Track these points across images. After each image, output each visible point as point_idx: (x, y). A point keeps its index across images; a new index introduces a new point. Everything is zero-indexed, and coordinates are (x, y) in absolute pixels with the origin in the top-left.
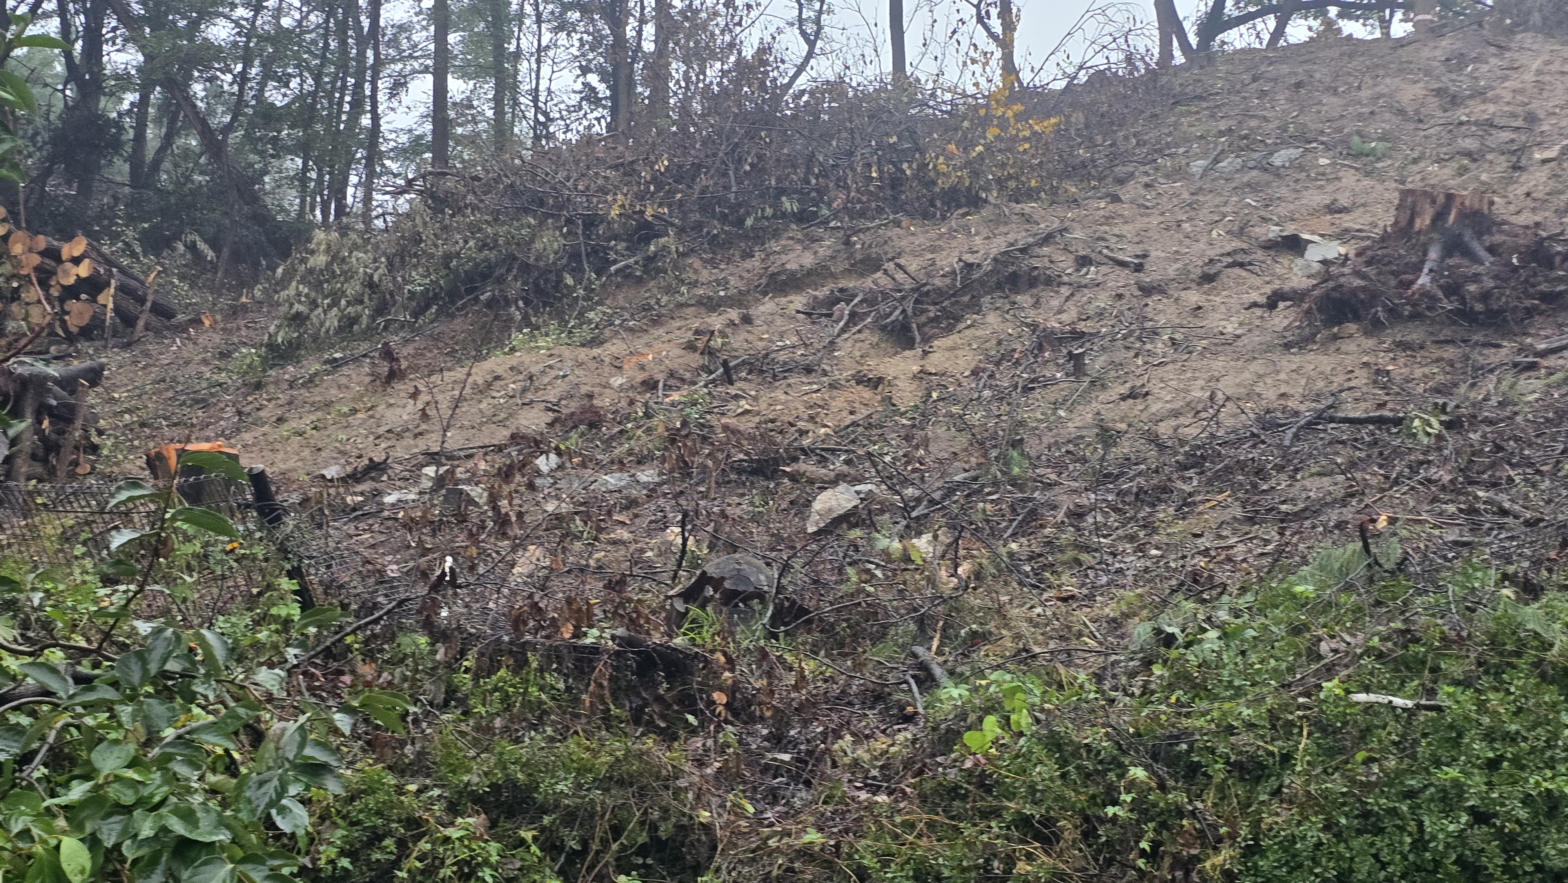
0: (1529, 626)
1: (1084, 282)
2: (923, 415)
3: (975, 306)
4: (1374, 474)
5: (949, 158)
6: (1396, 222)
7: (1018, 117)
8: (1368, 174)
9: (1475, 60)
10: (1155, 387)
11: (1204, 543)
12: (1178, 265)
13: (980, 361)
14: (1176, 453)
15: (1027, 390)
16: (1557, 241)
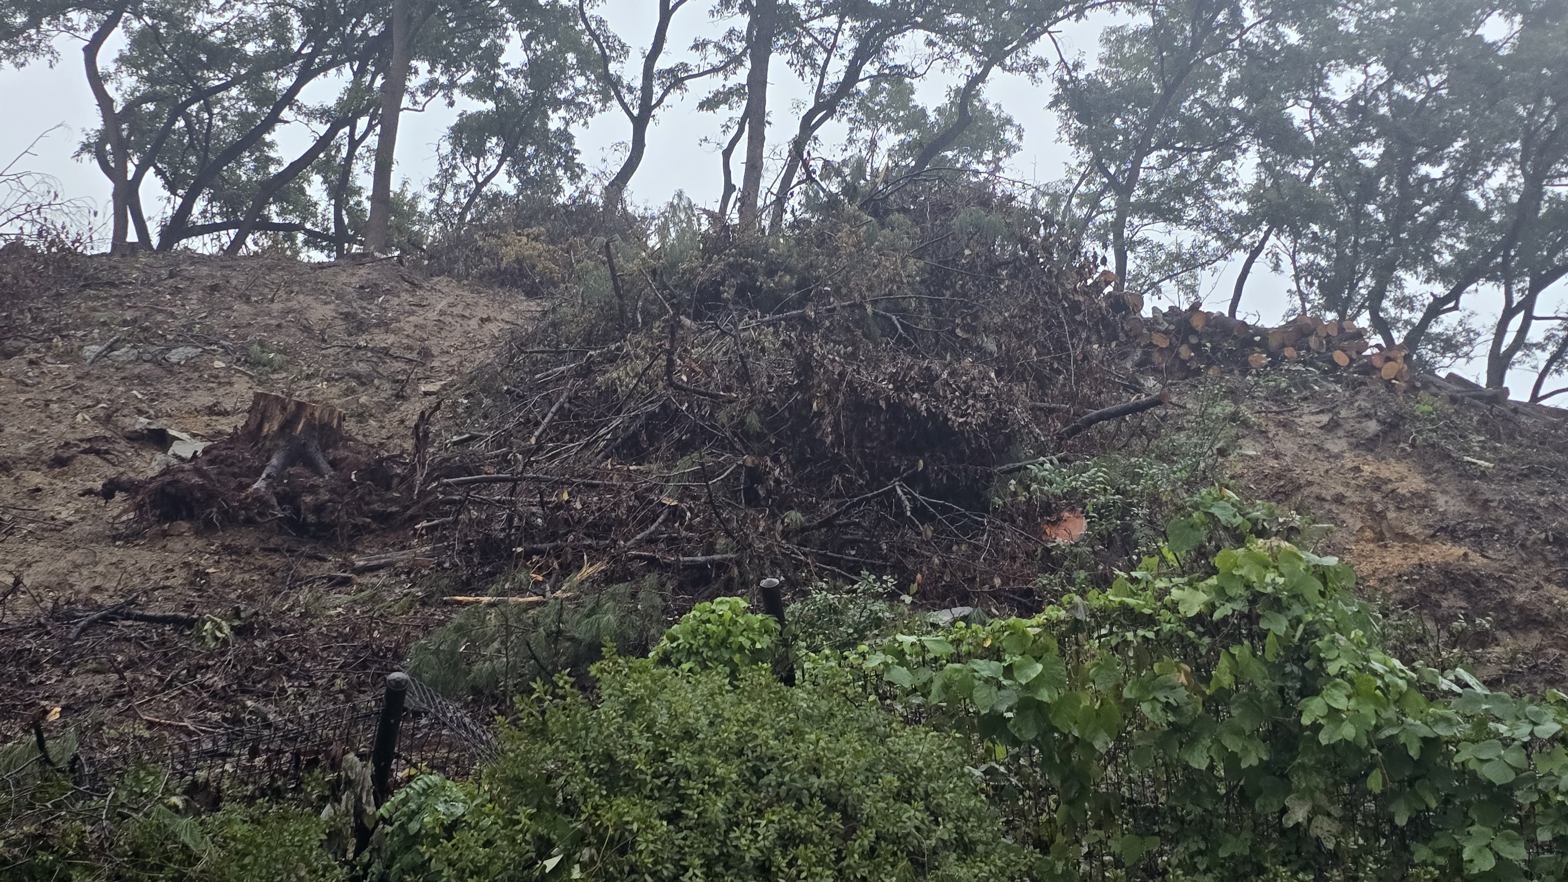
4: (150, 676)
6: (247, 425)
8: (260, 383)
9: (387, 292)
12: (32, 445)
16: (397, 463)
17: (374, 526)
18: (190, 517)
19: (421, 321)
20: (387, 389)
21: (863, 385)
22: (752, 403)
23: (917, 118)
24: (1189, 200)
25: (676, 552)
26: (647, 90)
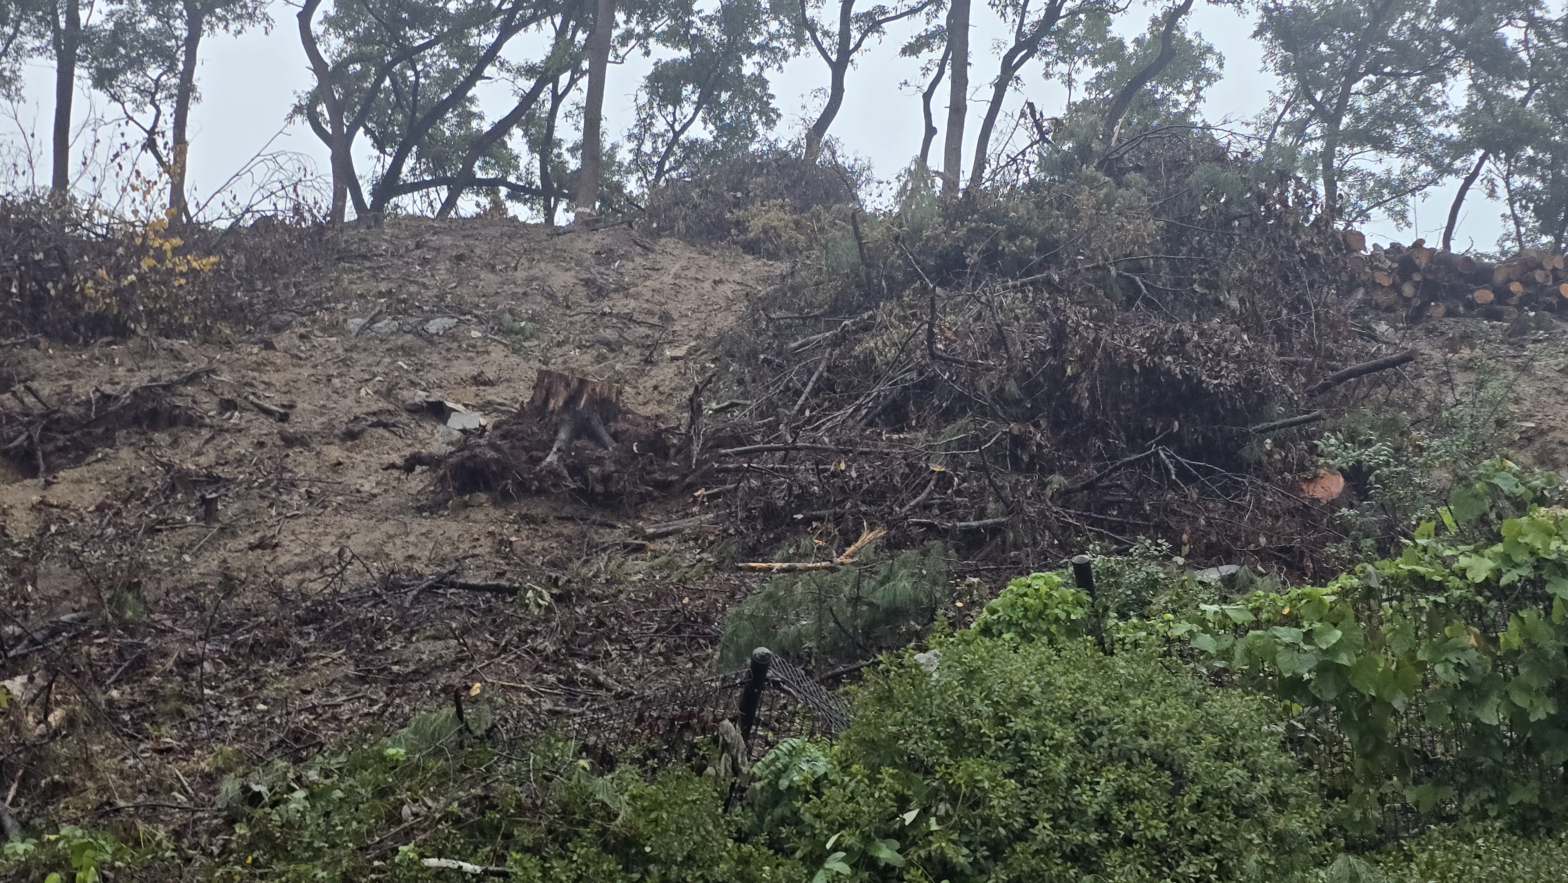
0: (599, 797)
1: (226, 426)
2: (38, 548)
3: (108, 439)
4: (485, 641)
5: (98, 283)
6: (532, 399)
7: (176, 251)
8: (515, 351)
9: (622, 257)
10: (285, 539)
11: (312, 699)
12: (324, 419)
13: (107, 497)
14: (298, 607)
15: (152, 531)
16: (674, 435)
17: (656, 494)
18: (488, 488)
19: (657, 285)
20: (636, 356)
21: (1116, 349)
22: (1009, 370)
23: (1116, 49)
24: (1400, 127)
25: (950, 518)
26: (845, 34)
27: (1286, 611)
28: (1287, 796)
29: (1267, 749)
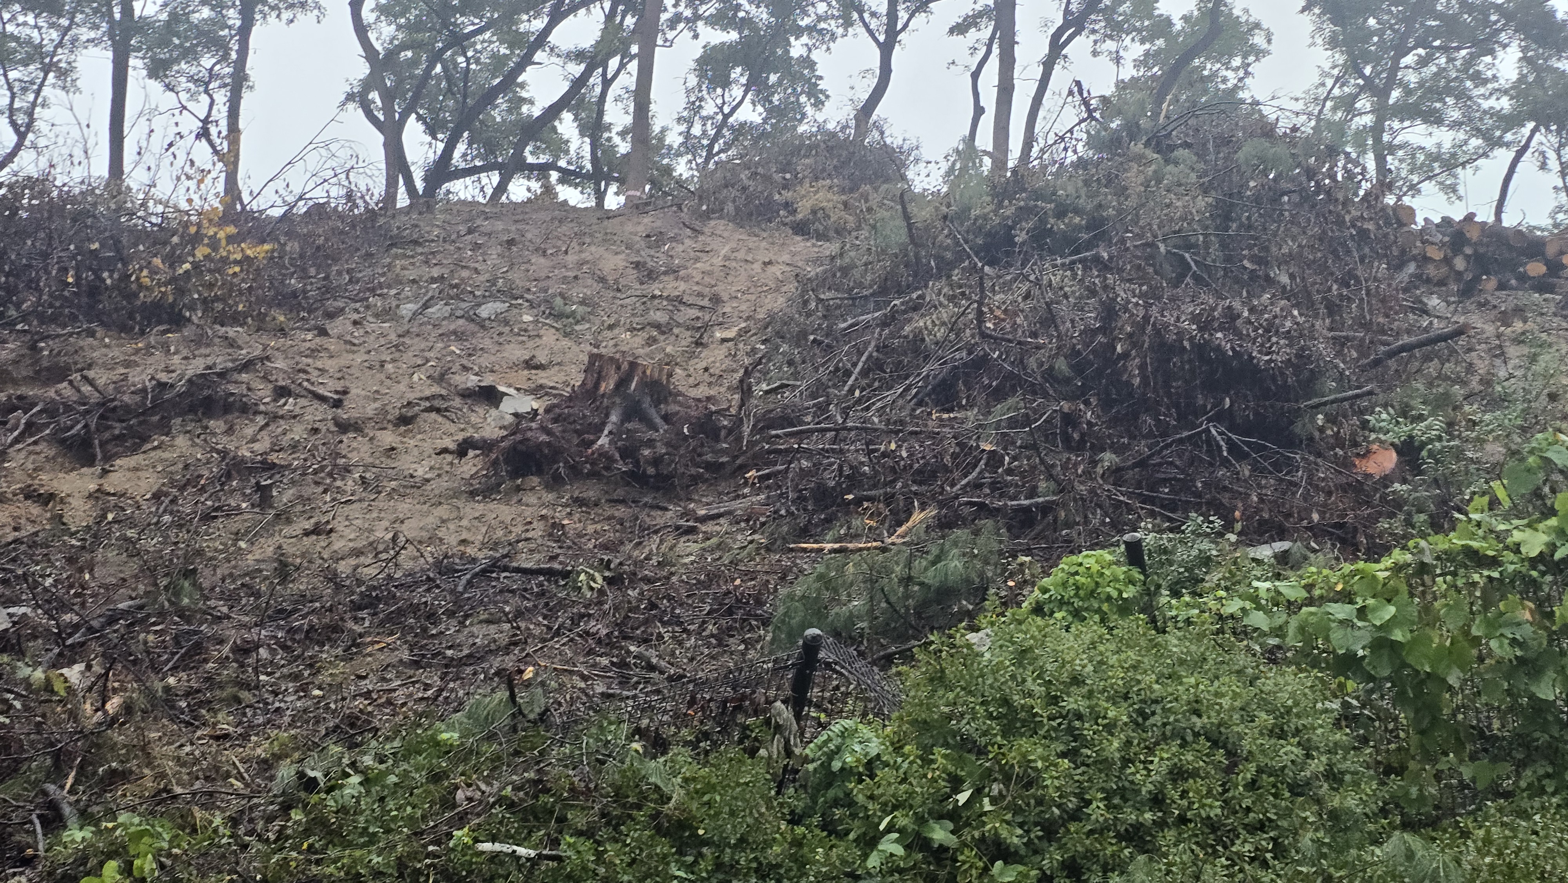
0: (652, 780)
1: (281, 413)
2: (95, 536)
3: (165, 428)
4: (539, 624)
5: (154, 272)
6: (584, 384)
7: (230, 239)
8: (566, 335)
9: (671, 240)
10: (339, 524)
11: (367, 685)
12: (377, 405)
13: (164, 484)
14: (353, 593)
15: (208, 518)
16: (724, 416)
17: (707, 476)
18: (539, 472)
19: (708, 268)
20: (686, 338)
21: (1166, 326)
22: (1059, 348)
23: (1163, 26)
24: (1450, 101)
25: (1001, 496)
26: (892, 15)
27: (1339, 587)
28: (1343, 773)
29: (1321, 726)
